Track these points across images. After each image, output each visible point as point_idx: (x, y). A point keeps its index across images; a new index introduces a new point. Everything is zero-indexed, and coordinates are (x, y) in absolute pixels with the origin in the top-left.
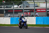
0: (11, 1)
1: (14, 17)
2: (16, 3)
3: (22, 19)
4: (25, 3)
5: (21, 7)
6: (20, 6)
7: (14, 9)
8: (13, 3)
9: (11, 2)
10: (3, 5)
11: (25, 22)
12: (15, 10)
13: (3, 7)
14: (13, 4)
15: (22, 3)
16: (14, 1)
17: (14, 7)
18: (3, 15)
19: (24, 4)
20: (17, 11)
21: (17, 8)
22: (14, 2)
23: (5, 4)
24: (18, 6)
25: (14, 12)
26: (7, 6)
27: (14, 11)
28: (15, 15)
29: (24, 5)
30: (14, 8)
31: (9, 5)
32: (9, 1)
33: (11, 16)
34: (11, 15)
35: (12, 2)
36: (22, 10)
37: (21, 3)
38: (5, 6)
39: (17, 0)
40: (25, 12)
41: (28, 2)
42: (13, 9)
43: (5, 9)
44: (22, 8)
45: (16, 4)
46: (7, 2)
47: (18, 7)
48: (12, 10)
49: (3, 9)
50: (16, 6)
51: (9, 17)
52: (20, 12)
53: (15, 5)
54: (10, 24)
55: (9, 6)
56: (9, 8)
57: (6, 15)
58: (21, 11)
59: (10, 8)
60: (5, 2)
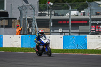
0: (65, 2)
1: (71, 34)
2: (75, 6)
3: (41, 38)
4: (94, 6)
5: (84, 14)
6: (83, 11)
7: (72, 17)
8: (68, 6)
9: (64, 5)
10: (49, 10)
11: (47, 45)
12: (73, 20)
13: (49, 15)
14: (68, 8)
15: (88, 7)
16: (70, 2)
17: (71, 14)
18: (48, 30)
19: (92, 8)
20: (76, 23)
21: (77, 15)
22: (71, 5)
23: (53, 8)
24: (80, 12)
25: (70, 24)
26: (56, 11)
27: (70, 22)
28: (72, 31)
29: (90, 10)
30: (70, 16)
31: (61, 9)
32: (61, 1)
33: (65, 33)
34: (64, 31)
35: (67, 4)
36: (87, 20)
37: (86, 7)
38: (53, 13)
39: (77, 1)
40: (93, 24)
41: (99, 4)
42: (68, 17)
43: (53, 17)
44: (87, 17)
45: (75, 8)
46: (56, 4)
47: (80, 14)
48: (67, 20)
49: (49, 17)
50: (74, 13)
51: (61, 33)
52: (84, 25)
53: (73, 9)
54: (62, 48)
55: (61, 12)
56: (60, 16)
57: (53, 30)
58: (85, 22)
59: (63, 15)
60: (52, 4)
